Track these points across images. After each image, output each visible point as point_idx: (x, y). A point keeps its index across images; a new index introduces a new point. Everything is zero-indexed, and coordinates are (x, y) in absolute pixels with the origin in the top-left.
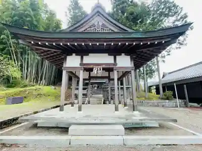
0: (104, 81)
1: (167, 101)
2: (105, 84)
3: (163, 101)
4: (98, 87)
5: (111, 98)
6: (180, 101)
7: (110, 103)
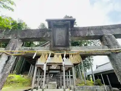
0: (58, 72)
1: (99, 86)
2: (58, 74)
3: (96, 86)
4: (54, 75)
5: (62, 84)
6: (107, 86)
7: (61, 88)
